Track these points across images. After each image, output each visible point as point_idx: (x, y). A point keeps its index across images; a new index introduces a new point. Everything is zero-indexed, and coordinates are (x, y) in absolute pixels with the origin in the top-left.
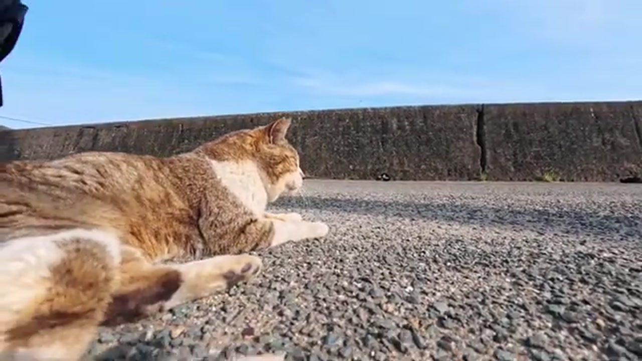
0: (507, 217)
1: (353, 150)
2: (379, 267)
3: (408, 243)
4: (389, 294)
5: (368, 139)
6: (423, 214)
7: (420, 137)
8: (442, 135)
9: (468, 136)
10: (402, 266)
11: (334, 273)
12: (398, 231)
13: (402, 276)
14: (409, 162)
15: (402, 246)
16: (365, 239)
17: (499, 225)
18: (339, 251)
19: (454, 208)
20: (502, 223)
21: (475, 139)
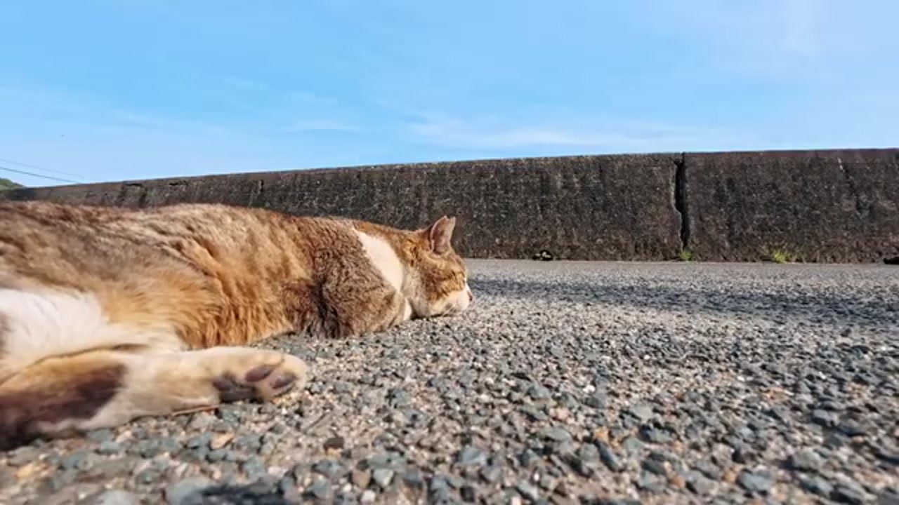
0: (726, 303)
1: (500, 218)
2: (541, 360)
3: (583, 332)
4: (558, 394)
5: (522, 201)
6: (603, 298)
7: (594, 199)
8: (626, 196)
9: (663, 198)
10: (575, 359)
11: (472, 367)
12: (566, 317)
13: (576, 373)
14: (580, 233)
15: (575, 336)
16: (518, 326)
17: (716, 312)
18: (481, 340)
19: (647, 292)
20: (720, 310)
21: (673, 201)
